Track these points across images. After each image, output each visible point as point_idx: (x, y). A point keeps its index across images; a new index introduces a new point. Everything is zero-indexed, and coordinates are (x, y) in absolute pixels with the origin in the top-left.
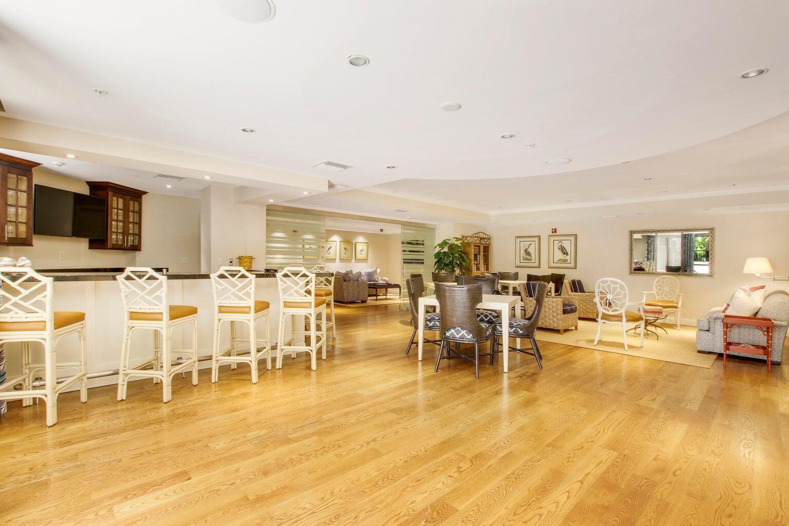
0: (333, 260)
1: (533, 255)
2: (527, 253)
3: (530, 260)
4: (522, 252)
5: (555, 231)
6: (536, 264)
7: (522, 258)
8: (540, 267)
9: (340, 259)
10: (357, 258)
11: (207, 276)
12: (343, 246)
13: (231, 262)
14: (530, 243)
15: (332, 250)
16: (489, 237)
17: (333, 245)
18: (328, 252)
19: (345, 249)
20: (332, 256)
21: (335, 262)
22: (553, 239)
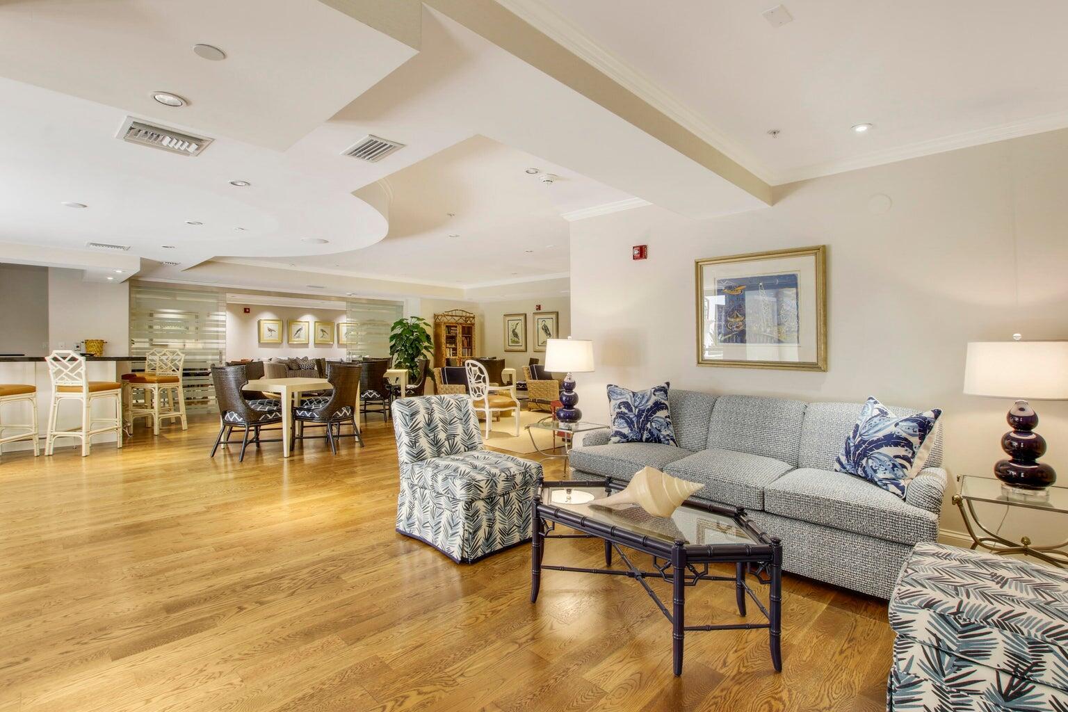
0: (306, 345)
1: (520, 338)
2: (516, 335)
3: (517, 342)
4: (511, 333)
5: (539, 307)
6: (523, 348)
7: (510, 341)
8: (526, 351)
9: (315, 344)
10: (340, 343)
11: (42, 359)
12: (320, 327)
13: (78, 347)
14: (517, 322)
15: (303, 333)
16: (472, 315)
17: (304, 326)
18: (297, 336)
19: (322, 331)
20: (303, 339)
21: (308, 347)
22: (537, 317)
